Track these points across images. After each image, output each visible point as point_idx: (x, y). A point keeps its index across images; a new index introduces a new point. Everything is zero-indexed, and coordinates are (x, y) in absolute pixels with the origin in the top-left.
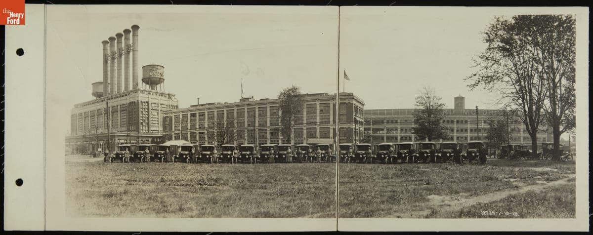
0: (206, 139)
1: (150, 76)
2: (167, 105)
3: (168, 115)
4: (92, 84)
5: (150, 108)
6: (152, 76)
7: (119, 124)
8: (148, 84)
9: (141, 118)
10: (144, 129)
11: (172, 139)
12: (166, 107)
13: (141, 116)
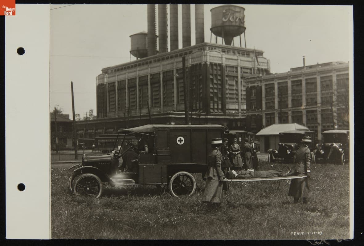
0: (319, 120)
1: (224, 22)
2: (251, 69)
3: (256, 85)
4: (130, 36)
5: (226, 73)
6: (227, 24)
7: (175, 99)
8: (220, 36)
9: (211, 91)
10: (216, 107)
11: (274, 123)
12: (249, 71)
13: (211, 86)
